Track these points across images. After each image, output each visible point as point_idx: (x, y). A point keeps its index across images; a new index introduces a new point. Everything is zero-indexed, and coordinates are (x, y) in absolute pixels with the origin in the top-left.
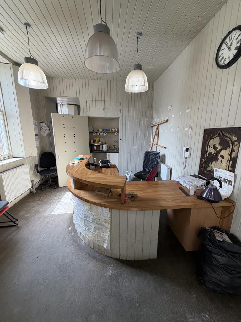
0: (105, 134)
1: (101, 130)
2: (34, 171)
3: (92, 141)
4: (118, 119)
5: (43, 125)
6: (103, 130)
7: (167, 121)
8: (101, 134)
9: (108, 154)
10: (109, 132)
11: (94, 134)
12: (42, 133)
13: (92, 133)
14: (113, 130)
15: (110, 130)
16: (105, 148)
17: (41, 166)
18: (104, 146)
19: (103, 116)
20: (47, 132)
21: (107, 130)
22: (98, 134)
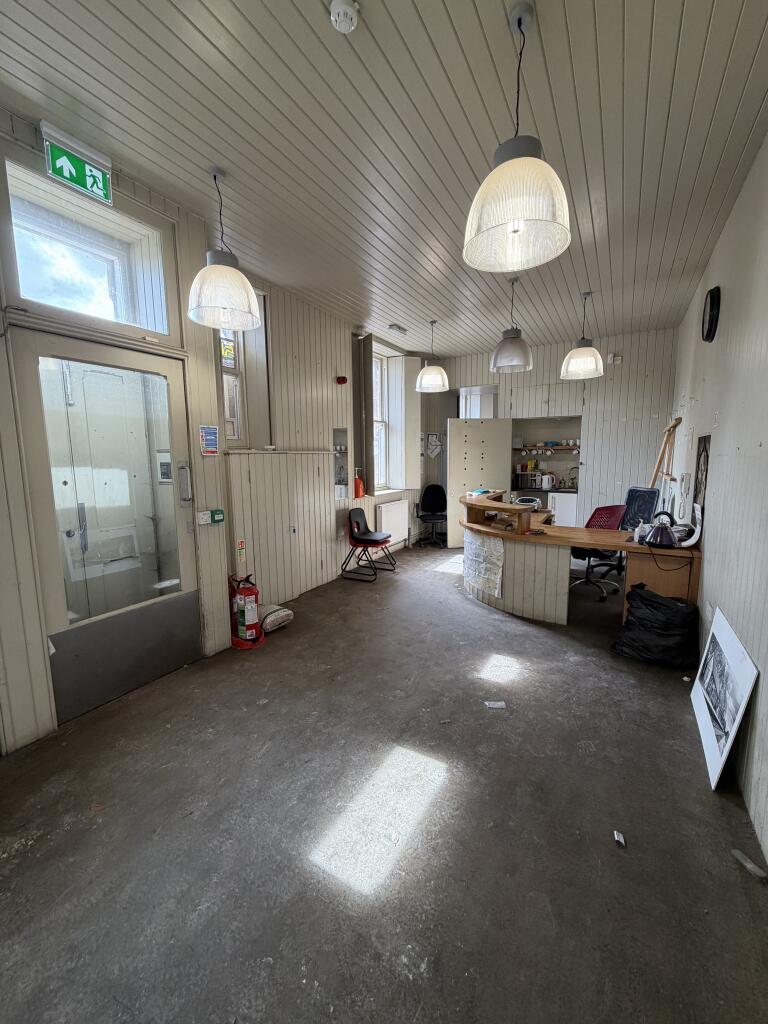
0: (549, 453)
1: (541, 444)
2: (412, 515)
3: (519, 467)
4: (578, 419)
5: (433, 439)
6: (546, 444)
7: (681, 420)
8: (540, 452)
9: (551, 495)
10: (560, 447)
11: (524, 453)
12: (429, 452)
13: (520, 450)
14: (571, 443)
15: (564, 442)
16: (546, 482)
17: (423, 509)
18: (546, 478)
19: (544, 415)
20: (438, 450)
21: (555, 444)
22: (534, 452)
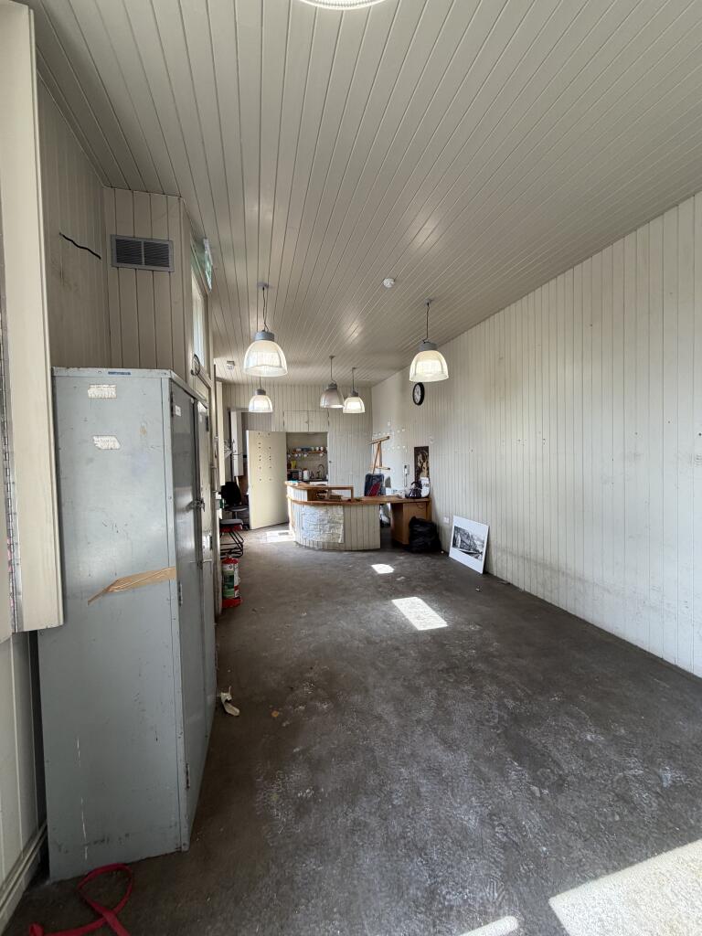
0: (305, 456)
1: (299, 450)
4: (326, 433)
6: (302, 450)
7: (388, 437)
8: (300, 455)
10: (311, 452)
15: (313, 448)
16: (305, 475)
19: (306, 431)
21: (308, 450)
22: (297, 456)
